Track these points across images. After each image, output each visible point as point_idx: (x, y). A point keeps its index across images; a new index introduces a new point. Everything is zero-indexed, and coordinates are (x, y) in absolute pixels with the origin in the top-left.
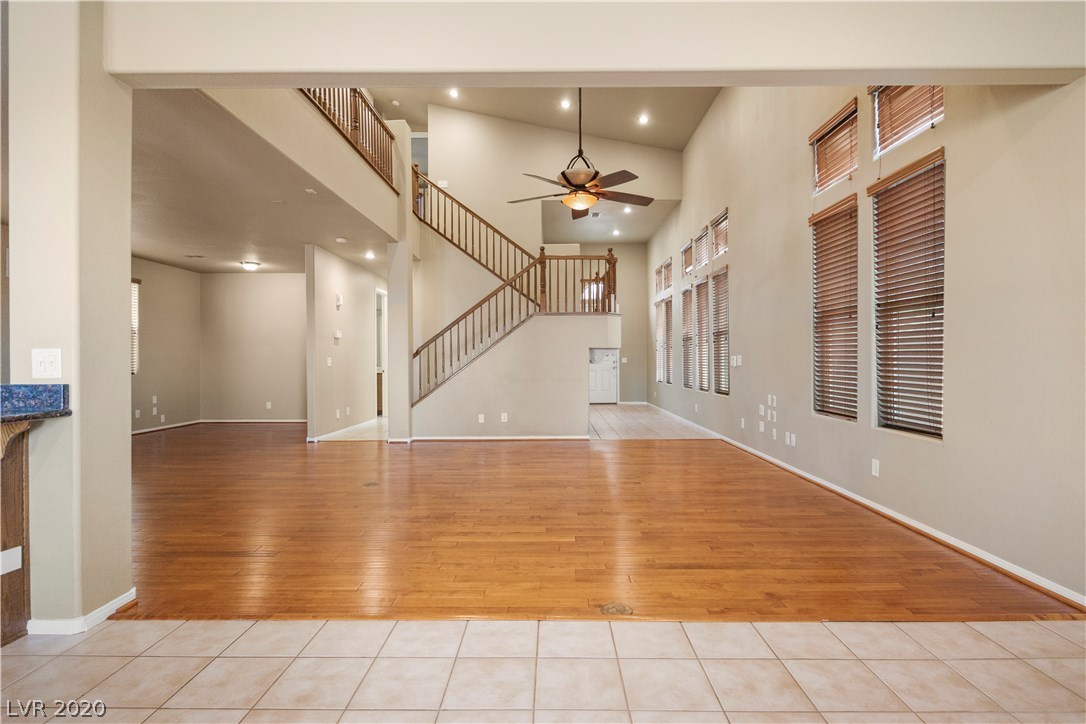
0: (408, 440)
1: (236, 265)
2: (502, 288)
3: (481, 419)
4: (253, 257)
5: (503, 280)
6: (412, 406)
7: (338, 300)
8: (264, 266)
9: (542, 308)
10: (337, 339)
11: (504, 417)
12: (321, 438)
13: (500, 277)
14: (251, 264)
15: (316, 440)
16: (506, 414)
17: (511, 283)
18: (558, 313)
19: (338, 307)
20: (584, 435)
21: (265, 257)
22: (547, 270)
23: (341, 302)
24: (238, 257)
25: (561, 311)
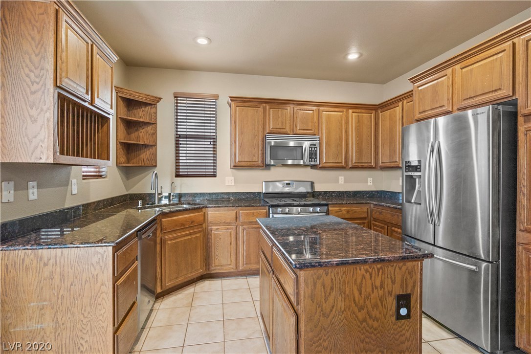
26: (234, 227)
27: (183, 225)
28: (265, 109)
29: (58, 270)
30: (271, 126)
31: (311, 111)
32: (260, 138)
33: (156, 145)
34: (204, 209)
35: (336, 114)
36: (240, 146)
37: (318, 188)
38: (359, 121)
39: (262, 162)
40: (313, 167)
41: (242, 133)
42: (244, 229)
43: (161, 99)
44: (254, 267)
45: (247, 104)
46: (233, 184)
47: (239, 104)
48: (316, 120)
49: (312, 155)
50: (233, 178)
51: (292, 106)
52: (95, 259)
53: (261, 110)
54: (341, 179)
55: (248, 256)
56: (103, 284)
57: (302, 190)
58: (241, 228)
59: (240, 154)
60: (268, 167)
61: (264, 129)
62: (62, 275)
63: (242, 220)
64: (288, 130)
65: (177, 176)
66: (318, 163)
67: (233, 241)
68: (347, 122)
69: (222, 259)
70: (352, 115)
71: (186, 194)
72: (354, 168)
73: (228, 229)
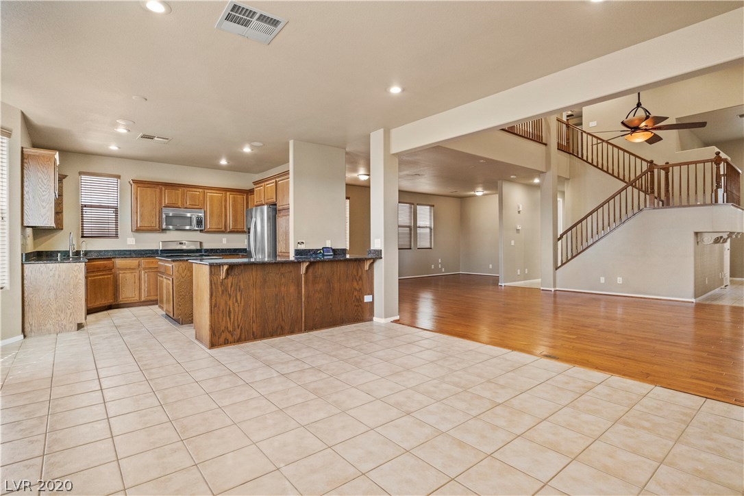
0: (553, 289)
1: (472, 193)
2: (625, 188)
3: (602, 280)
4: (480, 189)
5: (626, 182)
6: (556, 269)
7: (519, 208)
8: (485, 192)
9: (666, 203)
10: (518, 230)
11: (620, 280)
12: (506, 284)
13: (623, 180)
14: (479, 192)
15: (503, 285)
16: (621, 278)
17: (632, 184)
18: (681, 206)
19: (519, 212)
20: (689, 298)
21: (485, 188)
22: (670, 174)
23: (521, 209)
24: (474, 190)
25: (683, 204)
26: (138, 272)
27: (98, 268)
28: (161, 190)
29: (57, 273)
30: (166, 201)
31: (198, 192)
32: (157, 210)
33: (62, 212)
34: (113, 260)
35: (217, 195)
36: (141, 216)
37: (206, 246)
38: (235, 201)
39: (159, 227)
40: (201, 231)
41: (142, 206)
42: (146, 272)
43: (66, 176)
44: (153, 298)
45: (146, 185)
46: (134, 243)
47: (139, 185)
48: (201, 198)
49: (199, 222)
50: (134, 239)
51: (183, 188)
52: (76, 268)
53: (158, 190)
54: (224, 240)
55: (149, 291)
56: (80, 279)
57: (193, 247)
58: (143, 272)
59: (141, 221)
60: (164, 230)
61: (161, 204)
62: (59, 276)
63: (143, 266)
64: (180, 204)
65: (83, 237)
66: (203, 228)
67: (137, 281)
68: (226, 201)
69: (127, 293)
70: (230, 196)
71: (91, 251)
72: (231, 232)
73: (132, 273)
